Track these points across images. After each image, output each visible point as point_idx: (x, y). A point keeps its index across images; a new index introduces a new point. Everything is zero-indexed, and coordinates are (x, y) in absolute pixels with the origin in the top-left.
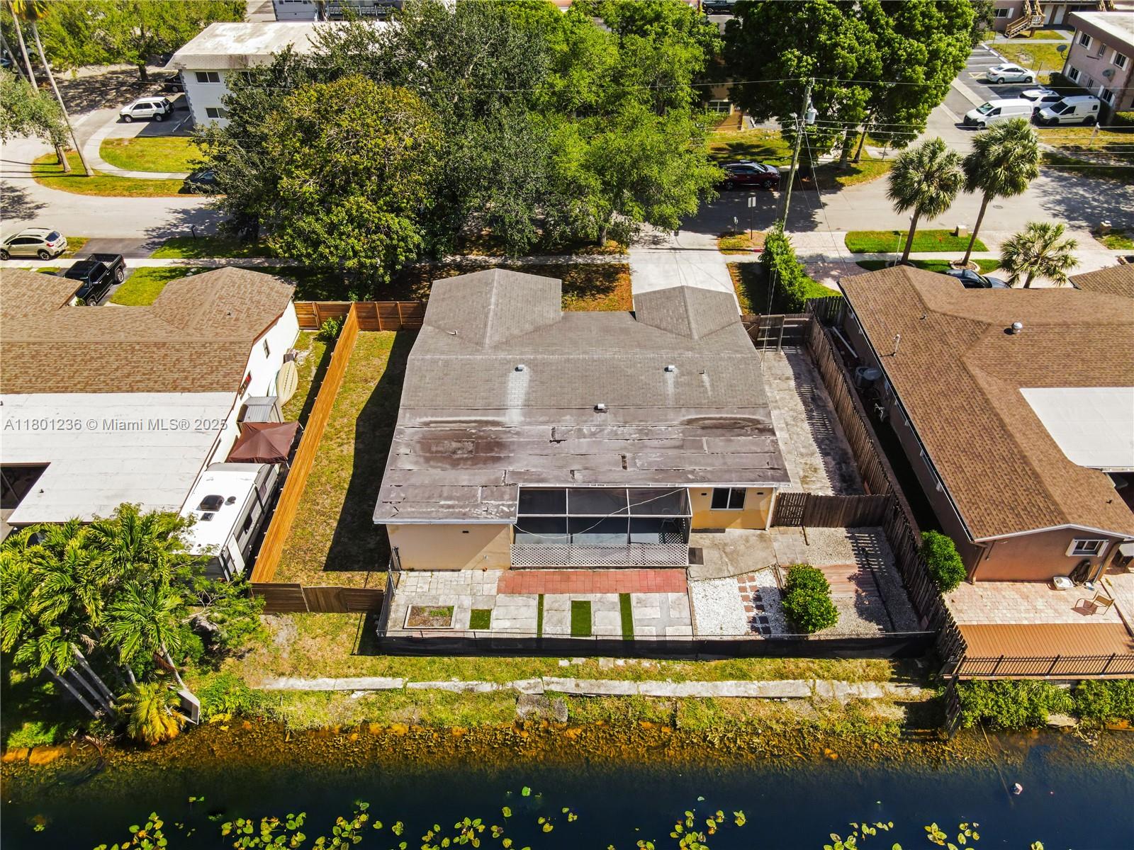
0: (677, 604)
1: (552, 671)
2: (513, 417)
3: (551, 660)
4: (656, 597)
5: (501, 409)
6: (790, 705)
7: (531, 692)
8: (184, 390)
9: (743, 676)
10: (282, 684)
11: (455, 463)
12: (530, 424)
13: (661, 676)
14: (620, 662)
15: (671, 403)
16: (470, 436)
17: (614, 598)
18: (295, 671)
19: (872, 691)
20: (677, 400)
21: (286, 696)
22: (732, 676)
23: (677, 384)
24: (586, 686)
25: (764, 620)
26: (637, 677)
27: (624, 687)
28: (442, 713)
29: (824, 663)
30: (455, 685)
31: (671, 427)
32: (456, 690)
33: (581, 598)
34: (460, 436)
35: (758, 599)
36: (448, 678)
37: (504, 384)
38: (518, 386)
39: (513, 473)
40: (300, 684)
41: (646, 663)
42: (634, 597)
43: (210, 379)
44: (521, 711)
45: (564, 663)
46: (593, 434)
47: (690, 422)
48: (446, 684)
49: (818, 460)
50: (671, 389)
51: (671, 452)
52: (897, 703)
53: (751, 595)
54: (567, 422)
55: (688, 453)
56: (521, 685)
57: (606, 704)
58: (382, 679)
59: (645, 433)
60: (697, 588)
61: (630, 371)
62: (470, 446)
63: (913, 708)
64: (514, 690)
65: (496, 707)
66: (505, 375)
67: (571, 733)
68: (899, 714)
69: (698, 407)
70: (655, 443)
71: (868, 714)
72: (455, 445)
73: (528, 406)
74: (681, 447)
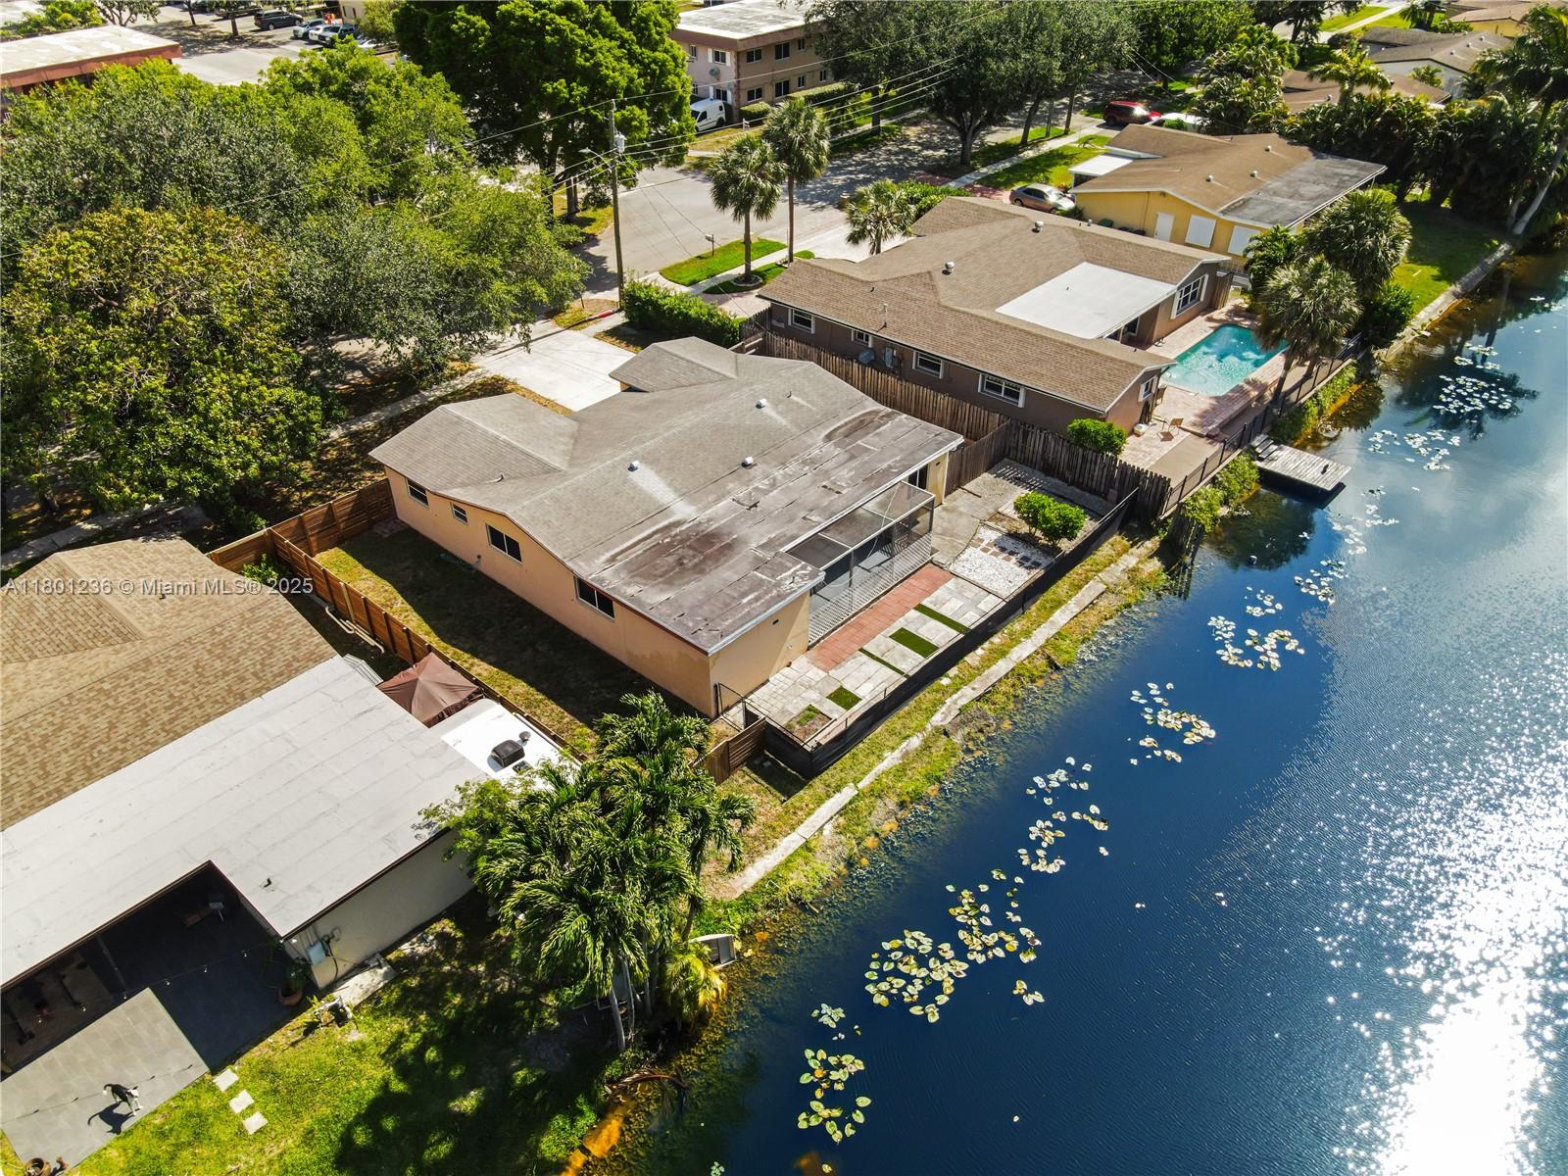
0: (960, 587)
1: (946, 692)
2: (684, 510)
3: (934, 686)
4: (940, 594)
5: (663, 510)
6: (1103, 603)
7: (949, 719)
8: (258, 692)
9: (1059, 604)
10: (755, 873)
11: (698, 571)
12: (706, 508)
13: (1015, 640)
14: (979, 651)
15: (796, 431)
16: (671, 545)
17: (913, 614)
18: (751, 855)
19: (1130, 560)
20: (797, 426)
21: (773, 878)
22: (1053, 609)
23: (782, 413)
24: (979, 686)
25: (1026, 558)
26: (1002, 653)
27: (1002, 667)
28: (907, 786)
29: (1089, 560)
30: (891, 759)
31: (822, 448)
32: (897, 762)
33: (891, 631)
34: (662, 550)
35: (1002, 549)
36: (880, 758)
37: (635, 487)
38: (651, 483)
39: (761, 546)
40: (770, 860)
41: (996, 639)
42: (926, 604)
44: (957, 739)
45: (945, 681)
46: (773, 486)
47: (829, 437)
48: (885, 763)
50: (782, 420)
52: (1151, 557)
53: (995, 549)
54: (737, 489)
55: (865, 458)
56: (937, 719)
57: (1003, 688)
58: (832, 800)
59: (810, 463)
60: (958, 569)
61: (731, 423)
62: (687, 552)
64: (937, 729)
65: (937, 750)
66: (625, 480)
68: (1157, 564)
69: (819, 423)
70: (830, 464)
72: (670, 559)
73: (684, 495)
74: (853, 457)
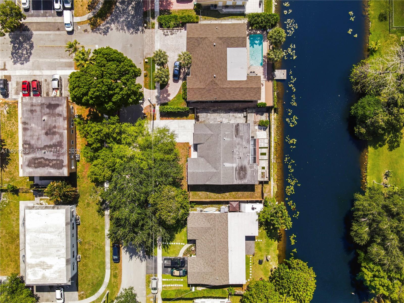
0: (261, 141)
1: (271, 158)
2: (235, 165)
4: (259, 144)
5: (233, 167)
7: (273, 161)
8: (227, 222)
10: (272, 193)
11: (246, 174)
12: (236, 163)
14: (271, 149)
15: (231, 139)
16: (239, 172)
17: (260, 149)
18: (270, 192)
19: (273, 116)
20: (231, 138)
21: (274, 192)
23: (227, 138)
24: (273, 153)
25: (263, 129)
27: (273, 149)
28: (275, 172)
31: (237, 140)
32: (273, 170)
33: (260, 154)
34: (239, 174)
35: (260, 129)
37: (227, 167)
38: (227, 165)
39: (248, 164)
40: (272, 191)
42: (260, 147)
43: (225, 218)
44: (275, 162)
46: (239, 152)
47: (236, 136)
48: (272, 172)
49: (231, 114)
50: (229, 139)
51: (243, 140)
53: (259, 130)
54: (236, 156)
55: (243, 138)
57: (274, 151)
58: (272, 180)
59: (238, 144)
60: (258, 137)
61: (224, 146)
62: (242, 172)
63: (275, 112)
64: (273, 163)
65: (274, 165)
66: (225, 167)
67: (277, 155)
68: (275, 114)
69: (233, 135)
70: (241, 143)
71: (275, 118)
72: (241, 174)
73: (232, 163)
74: (242, 139)
